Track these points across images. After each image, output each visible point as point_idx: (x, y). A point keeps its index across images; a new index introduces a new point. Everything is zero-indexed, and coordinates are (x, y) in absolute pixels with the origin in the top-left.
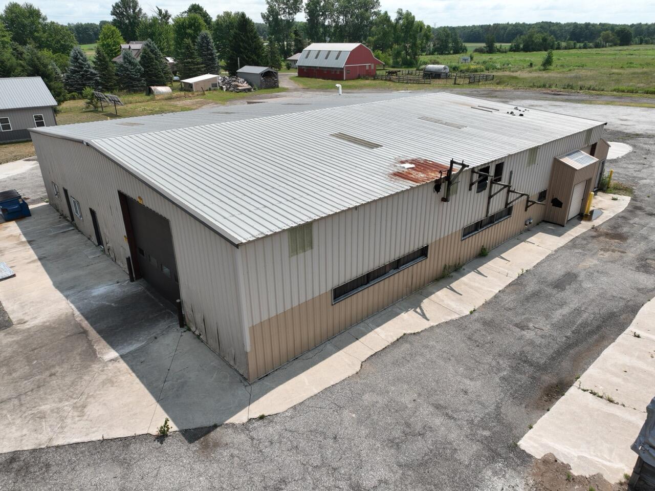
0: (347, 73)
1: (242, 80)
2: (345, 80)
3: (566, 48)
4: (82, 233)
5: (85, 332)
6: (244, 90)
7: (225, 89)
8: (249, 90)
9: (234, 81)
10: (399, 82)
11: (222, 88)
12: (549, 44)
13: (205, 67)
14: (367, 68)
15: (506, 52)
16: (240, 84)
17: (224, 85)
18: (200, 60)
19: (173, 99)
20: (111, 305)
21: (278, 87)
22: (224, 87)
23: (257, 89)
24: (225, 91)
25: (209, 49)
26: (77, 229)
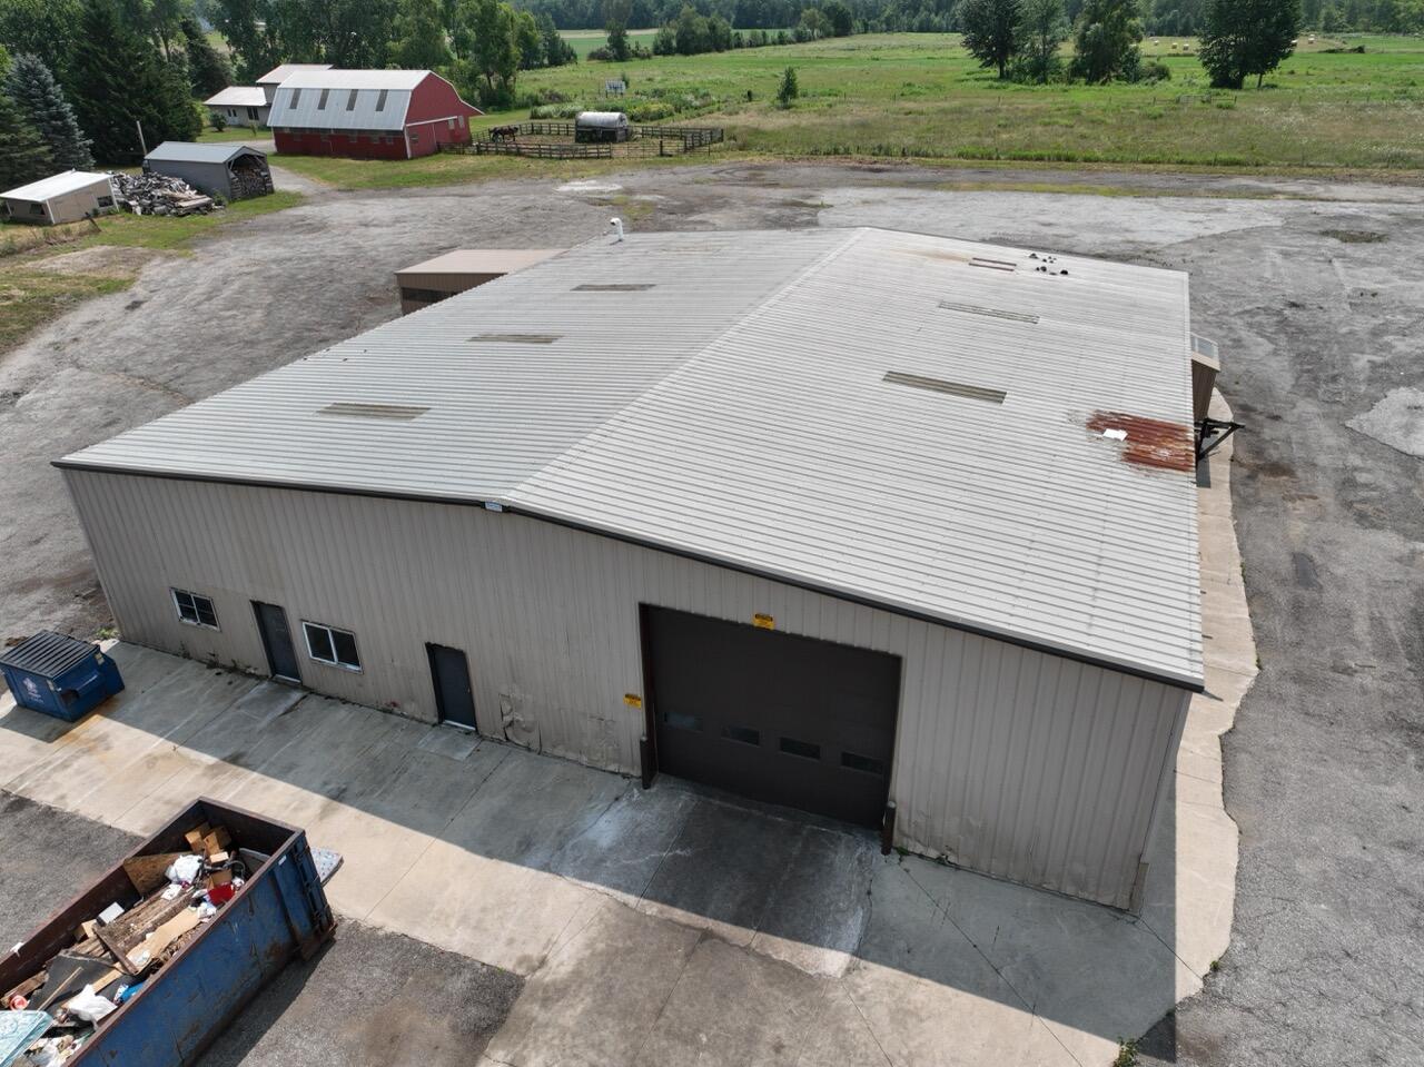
0: (413, 142)
1: (177, 182)
2: (412, 159)
3: (751, 45)
4: (345, 701)
5: (707, 935)
6: (197, 208)
7: (138, 210)
8: (207, 207)
9: (158, 186)
10: (540, 157)
11: (127, 208)
12: (721, 37)
13: (51, 151)
14: (452, 127)
15: (649, 57)
16: (178, 194)
17: (131, 197)
18: (33, 134)
19: (19, 252)
20: (676, 857)
21: (272, 191)
22: (132, 203)
23: (226, 203)
24: (139, 214)
25: (49, 104)
26: (311, 693)
